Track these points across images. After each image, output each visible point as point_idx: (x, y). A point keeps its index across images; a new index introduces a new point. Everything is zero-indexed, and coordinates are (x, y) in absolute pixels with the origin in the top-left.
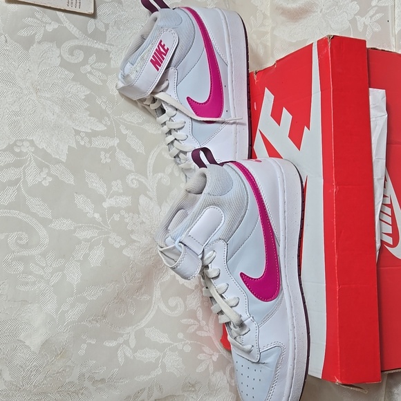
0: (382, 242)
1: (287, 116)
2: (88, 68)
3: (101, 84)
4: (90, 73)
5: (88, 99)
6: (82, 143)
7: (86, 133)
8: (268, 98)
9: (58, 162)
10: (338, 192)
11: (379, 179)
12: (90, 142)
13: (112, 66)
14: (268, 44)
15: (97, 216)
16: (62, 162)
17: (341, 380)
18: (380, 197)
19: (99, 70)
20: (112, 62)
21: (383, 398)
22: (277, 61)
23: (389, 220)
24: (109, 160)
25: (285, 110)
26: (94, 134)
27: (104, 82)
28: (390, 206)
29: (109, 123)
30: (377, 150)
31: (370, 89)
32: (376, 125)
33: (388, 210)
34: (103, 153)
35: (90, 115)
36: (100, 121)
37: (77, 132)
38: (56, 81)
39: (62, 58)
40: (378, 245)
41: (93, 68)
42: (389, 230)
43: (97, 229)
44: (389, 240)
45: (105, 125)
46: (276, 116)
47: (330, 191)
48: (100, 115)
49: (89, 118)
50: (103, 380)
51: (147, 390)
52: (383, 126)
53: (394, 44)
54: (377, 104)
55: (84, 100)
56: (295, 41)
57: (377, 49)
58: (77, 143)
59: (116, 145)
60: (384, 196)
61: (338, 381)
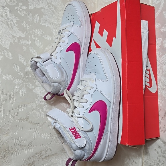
0: (146, 85)
1: (105, 33)
2: (18, 8)
3: (24, 16)
4: (19, 10)
5: (18, 22)
6: (16, 41)
7: (17, 37)
8: (97, 25)
9: (5, 49)
10: (128, 64)
11: (145, 59)
12: (19, 41)
13: (29, 8)
14: (96, 3)
15: (22, 74)
16: (7, 49)
17: (129, 144)
18: (145, 66)
19: (23, 10)
20: (30, 6)
21: (143, 151)
22: (101, 9)
23: (148, 76)
24: (26, 50)
25: (105, 30)
26: (20, 38)
27: (26, 15)
28: (149, 70)
29: (27, 34)
30: (144, 47)
31: (141, 20)
32: (144, 36)
33: (148, 72)
34: (24, 47)
35: (18, 30)
36: (23, 33)
37: (14, 37)
38: (3, 13)
39: (6, 3)
40: (144, 87)
41: (21, 8)
42: (148, 80)
43: (22, 80)
44: (148, 85)
45: (25, 35)
46: (101, 33)
47: (125, 64)
48: (23, 30)
49: (18, 31)
50: (25, 146)
51: (45, 151)
52: (147, 36)
53: (150, 2)
54: (144, 27)
55: (16, 22)
56: (107, 2)
57: (143, 4)
58: (14, 41)
59: (29, 44)
60: (147, 66)
61: (127, 144)
